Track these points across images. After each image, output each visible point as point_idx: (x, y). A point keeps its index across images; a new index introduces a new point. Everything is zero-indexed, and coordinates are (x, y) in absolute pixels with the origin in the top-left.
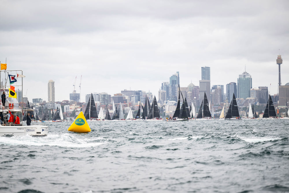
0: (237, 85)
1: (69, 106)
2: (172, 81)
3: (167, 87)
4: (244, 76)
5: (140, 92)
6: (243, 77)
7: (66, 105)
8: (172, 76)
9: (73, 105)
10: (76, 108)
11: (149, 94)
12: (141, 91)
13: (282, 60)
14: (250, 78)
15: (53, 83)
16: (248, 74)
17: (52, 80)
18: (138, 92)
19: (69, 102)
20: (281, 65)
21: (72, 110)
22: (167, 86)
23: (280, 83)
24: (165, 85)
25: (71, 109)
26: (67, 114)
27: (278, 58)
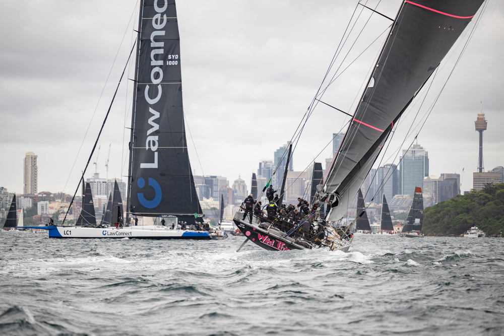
0: (398, 168)
1: (48, 202)
2: (278, 158)
3: (270, 170)
4: (414, 152)
5: (214, 179)
6: (411, 155)
7: (43, 200)
8: (279, 148)
9: (57, 200)
10: (61, 207)
11: (239, 182)
12: (215, 177)
13: (487, 123)
14: (423, 157)
15: (34, 159)
16: (422, 148)
17: (32, 153)
18: (210, 179)
19: (52, 196)
20: (484, 132)
21: (53, 211)
22: (270, 168)
23: (481, 169)
24: (265, 166)
25: (52, 208)
26: (41, 218)
27: (478, 118)
